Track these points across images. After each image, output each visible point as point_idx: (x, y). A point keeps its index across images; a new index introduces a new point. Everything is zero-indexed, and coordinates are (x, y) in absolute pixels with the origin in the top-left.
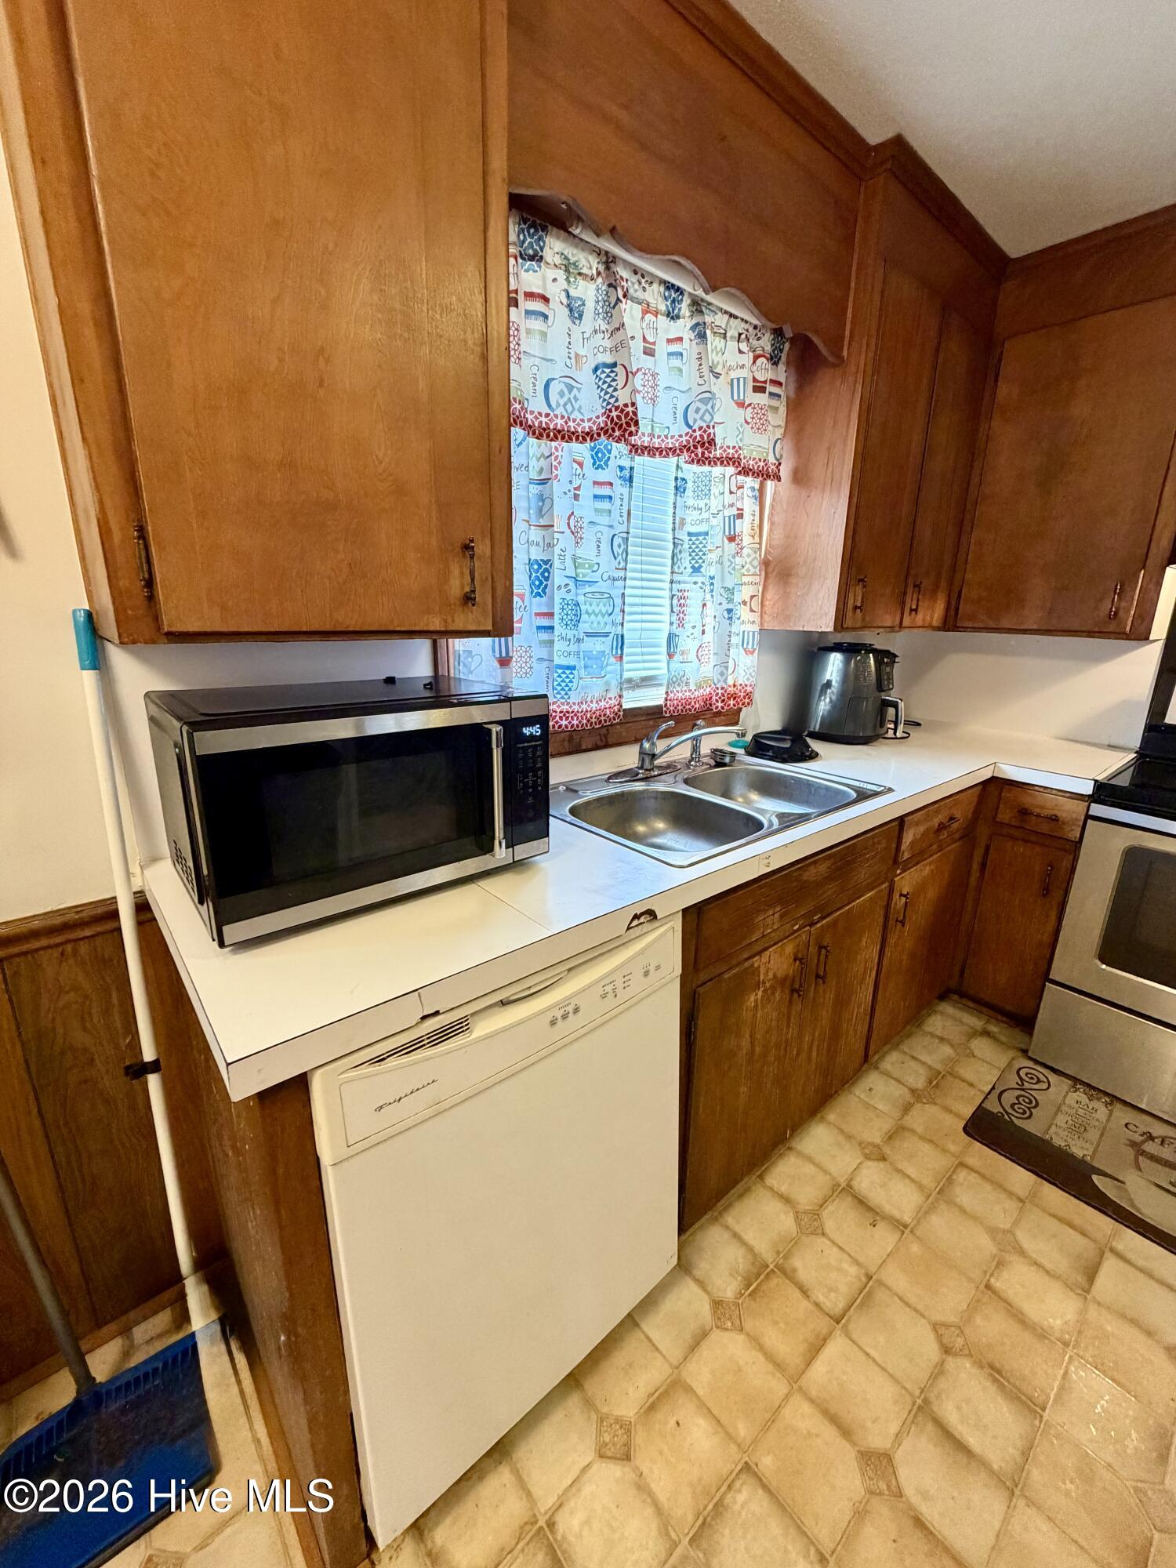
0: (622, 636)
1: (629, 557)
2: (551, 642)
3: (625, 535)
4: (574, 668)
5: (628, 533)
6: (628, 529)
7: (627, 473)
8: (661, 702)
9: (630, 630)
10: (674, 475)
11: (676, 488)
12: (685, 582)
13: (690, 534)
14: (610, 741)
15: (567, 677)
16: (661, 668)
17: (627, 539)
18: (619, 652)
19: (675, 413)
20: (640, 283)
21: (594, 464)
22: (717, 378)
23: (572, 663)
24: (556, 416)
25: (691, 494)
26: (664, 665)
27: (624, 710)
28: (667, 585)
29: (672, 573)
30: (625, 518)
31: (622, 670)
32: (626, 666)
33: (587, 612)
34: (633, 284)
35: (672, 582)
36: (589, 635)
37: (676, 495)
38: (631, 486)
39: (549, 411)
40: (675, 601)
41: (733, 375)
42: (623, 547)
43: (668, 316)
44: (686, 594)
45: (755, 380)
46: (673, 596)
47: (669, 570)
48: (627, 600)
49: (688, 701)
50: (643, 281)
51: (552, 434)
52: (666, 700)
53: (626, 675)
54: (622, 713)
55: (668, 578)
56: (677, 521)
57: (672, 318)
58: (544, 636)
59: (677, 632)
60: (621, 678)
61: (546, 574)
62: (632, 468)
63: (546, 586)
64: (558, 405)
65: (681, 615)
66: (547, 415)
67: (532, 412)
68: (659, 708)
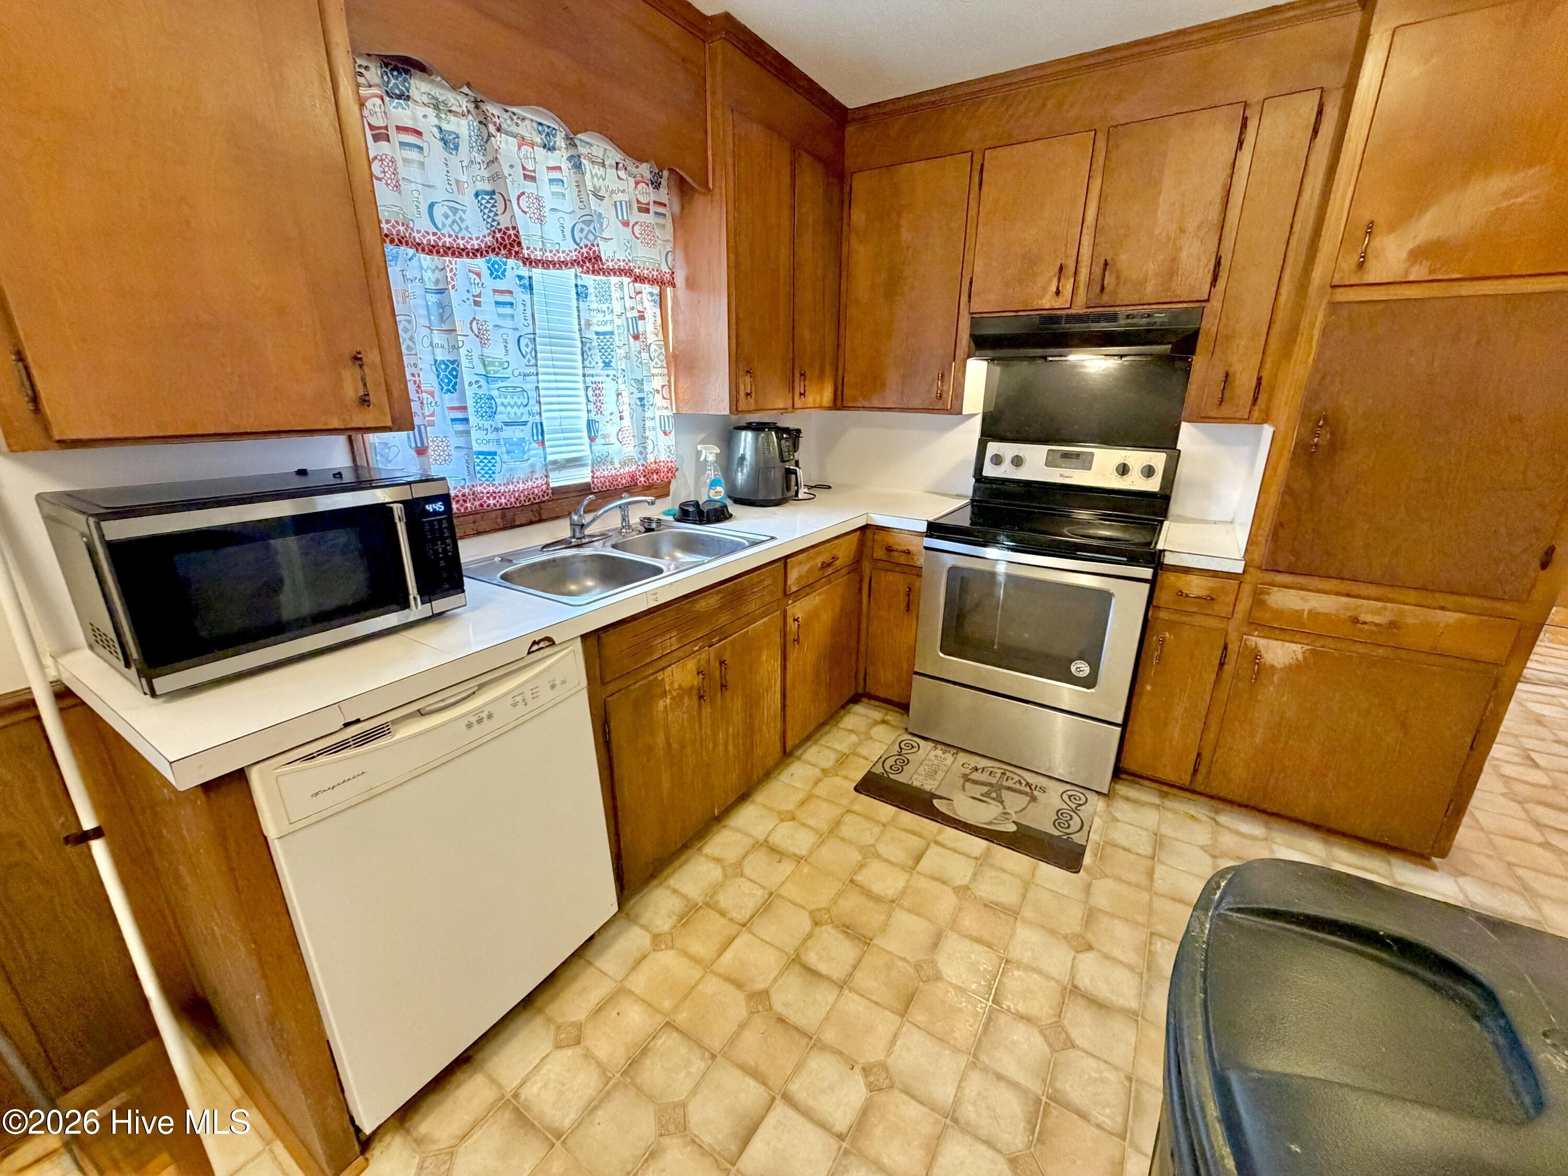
0: (541, 424)
1: (539, 355)
2: (467, 433)
3: (532, 336)
4: (495, 454)
5: (534, 334)
6: (534, 329)
7: (526, 282)
8: (589, 480)
9: (547, 419)
10: (574, 282)
11: (577, 293)
12: (597, 375)
13: (597, 333)
14: (544, 517)
15: (489, 462)
16: (584, 450)
17: (534, 339)
18: (540, 438)
19: (563, 232)
20: (512, 119)
21: (491, 274)
22: (602, 200)
23: (493, 450)
24: (444, 235)
25: (594, 298)
26: (587, 447)
27: (552, 488)
28: (581, 379)
29: (584, 367)
30: (530, 321)
31: (545, 454)
32: (548, 450)
33: (503, 404)
34: (505, 120)
35: (584, 376)
36: (507, 424)
37: (578, 300)
38: (532, 293)
39: (436, 231)
40: (590, 392)
41: (616, 198)
42: (531, 346)
43: (544, 147)
44: (600, 385)
45: (638, 202)
46: (587, 388)
47: (580, 365)
48: (542, 393)
49: (615, 478)
50: (515, 118)
51: (441, 251)
52: (593, 477)
53: (550, 458)
54: (550, 491)
55: (580, 372)
56: (583, 322)
57: (549, 149)
58: (460, 427)
59: (596, 418)
60: (545, 460)
61: (454, 373)
62: (530, 278)
63: (456, 383)
64: (444, 225)
65: (598, 404)
66: (434, 234)
67: (419, 232)
68: (588, 484)
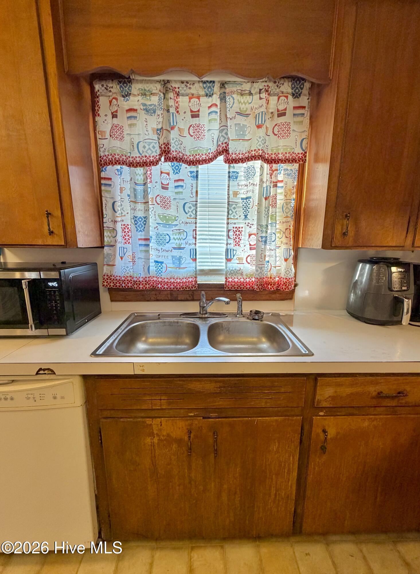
0: (196, 250)
1: (198, 213)
2: (147, 251)
3: (195, 203)
4: (162, 263)
5: (196, 201)
6: (197, 199)
7: (195, 174)
8: (224, 283)
9: (199, 247)
10: (227, 171)
11: (229, 177)
12: (239, 223)
13: (242, 199)
14: (195, 298)
15: (160, 266)
16: (222, 265)
17: (196, 204)
18: (194, 257)
19: (213, 141)
20: (186, 86)
21: (174, 173)
23: (161, 260)
25: (243, 178)
26: (224, 264)
27: (198, 284)
28: (225, 226)
29: (228, 219)
30: (194, 194)
31: (196, 265)
32: (198, 264)
33: (174, 238)
34: (183, 88)
35: (228, 224)
36: (175, 248)
37: (229, 181)
38: (197, 180)
39: (140, 155)
40: (231, 233)
41: (257, 112)
42: (193, 208)
43: (207, 95)
44: (241, 229)
45: (278, 110)
46: (229, 231)
47: (226, 217)
48: (198, 233)
49: (242, 283)
50: (188, 85)
52: (226, 281)
53: (198, 268)
54: (197, 285)
55: (225, 222)
56: (231, 193)
57: (210, 96)
58: (143, 248)
59: (235, 248)
60: (196, 268)
61: (145, 223)
62: (197, 171)
63: (144, 227)
65: (237, 240)
66: (139, 157)
67: (132, 157)
68: (222, 285)
